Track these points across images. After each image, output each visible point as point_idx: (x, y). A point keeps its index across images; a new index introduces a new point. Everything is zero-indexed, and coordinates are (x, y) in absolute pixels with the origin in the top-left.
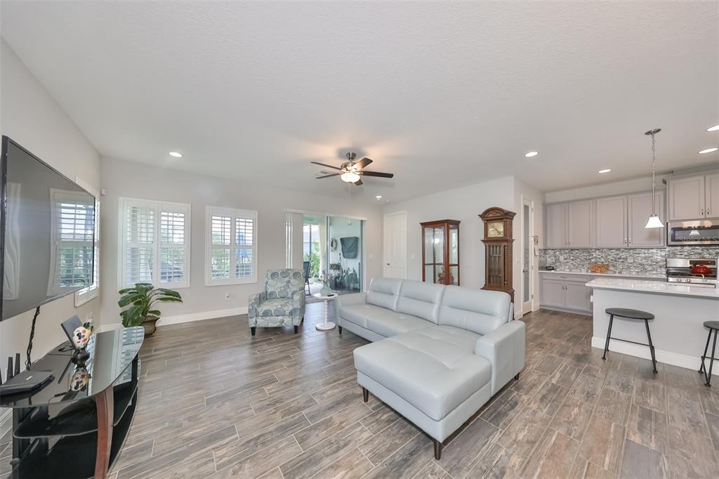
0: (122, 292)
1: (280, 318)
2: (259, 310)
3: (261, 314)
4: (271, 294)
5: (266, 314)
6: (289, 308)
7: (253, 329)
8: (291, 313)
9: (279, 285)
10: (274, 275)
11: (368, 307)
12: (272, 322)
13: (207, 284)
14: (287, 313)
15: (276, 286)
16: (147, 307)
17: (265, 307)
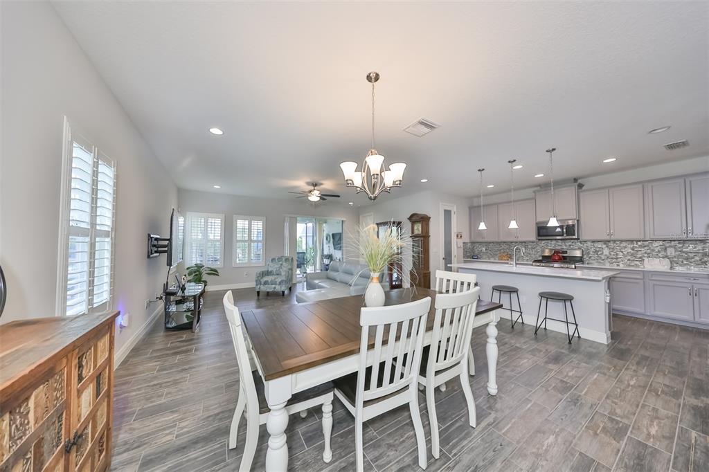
0: (188, 269)
1: (274, 286)
2: (261, 280)
3: (262, 283)
4: (271, 272)
5: (266, 283)
6: (279, 280)
7: (258, 292)
8: (280, 283)
9: (276, 266)
10: (273, 260)
11: (328, 280)
12: (270, 288)
13: (233, 266)
14: (278, 282)
15: (273, 267)
16: (201, 278)
17: (265, 279)
